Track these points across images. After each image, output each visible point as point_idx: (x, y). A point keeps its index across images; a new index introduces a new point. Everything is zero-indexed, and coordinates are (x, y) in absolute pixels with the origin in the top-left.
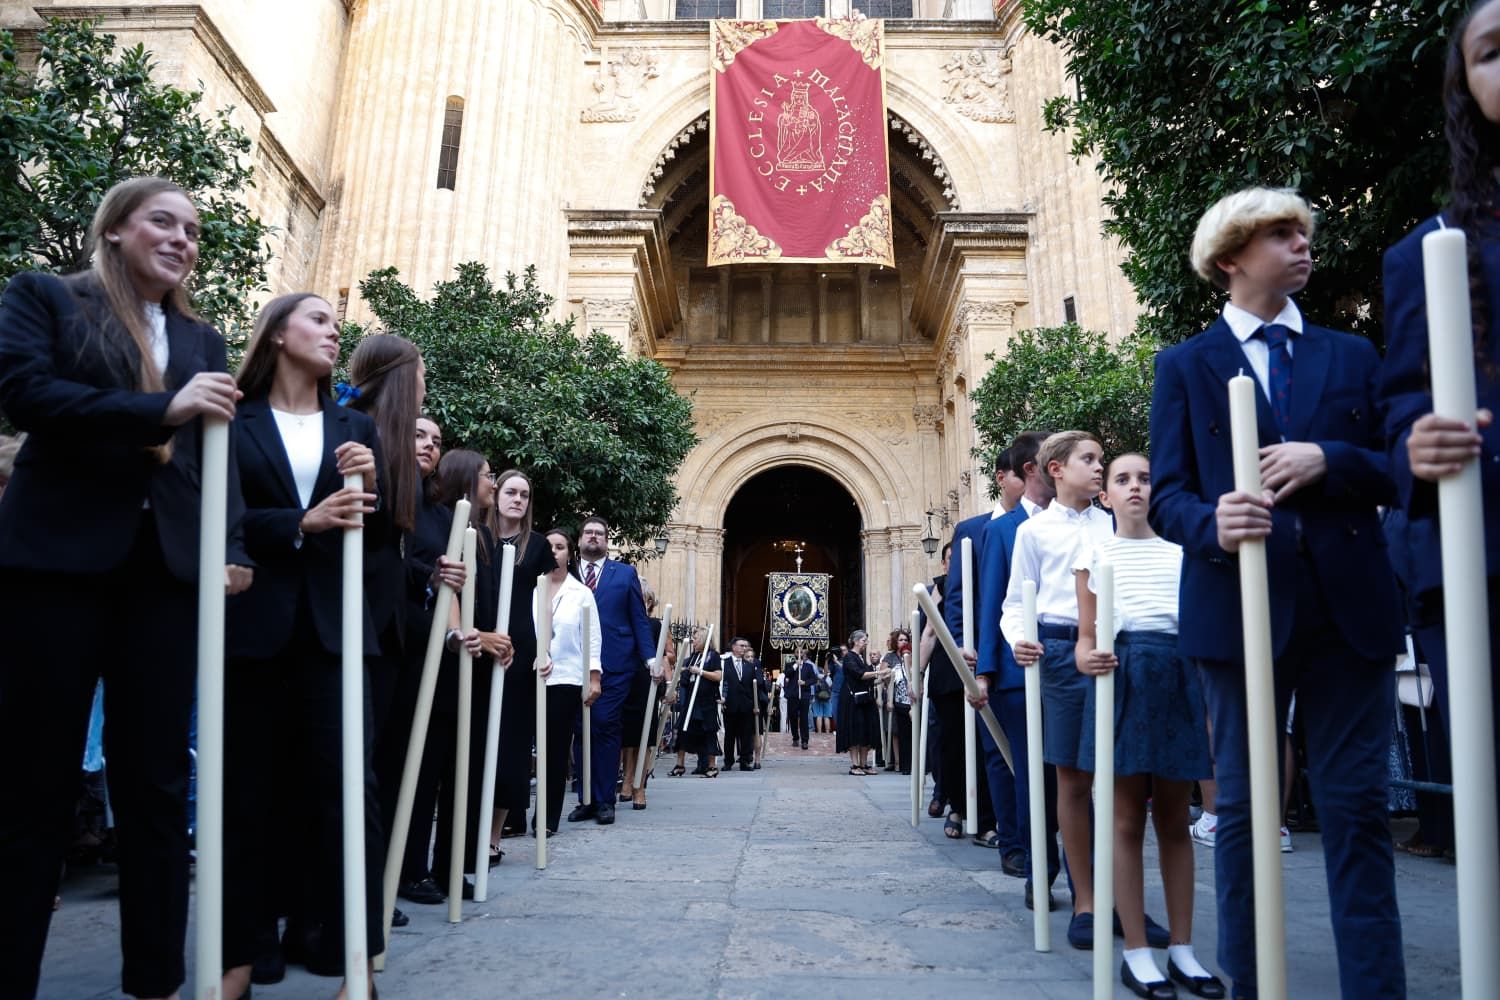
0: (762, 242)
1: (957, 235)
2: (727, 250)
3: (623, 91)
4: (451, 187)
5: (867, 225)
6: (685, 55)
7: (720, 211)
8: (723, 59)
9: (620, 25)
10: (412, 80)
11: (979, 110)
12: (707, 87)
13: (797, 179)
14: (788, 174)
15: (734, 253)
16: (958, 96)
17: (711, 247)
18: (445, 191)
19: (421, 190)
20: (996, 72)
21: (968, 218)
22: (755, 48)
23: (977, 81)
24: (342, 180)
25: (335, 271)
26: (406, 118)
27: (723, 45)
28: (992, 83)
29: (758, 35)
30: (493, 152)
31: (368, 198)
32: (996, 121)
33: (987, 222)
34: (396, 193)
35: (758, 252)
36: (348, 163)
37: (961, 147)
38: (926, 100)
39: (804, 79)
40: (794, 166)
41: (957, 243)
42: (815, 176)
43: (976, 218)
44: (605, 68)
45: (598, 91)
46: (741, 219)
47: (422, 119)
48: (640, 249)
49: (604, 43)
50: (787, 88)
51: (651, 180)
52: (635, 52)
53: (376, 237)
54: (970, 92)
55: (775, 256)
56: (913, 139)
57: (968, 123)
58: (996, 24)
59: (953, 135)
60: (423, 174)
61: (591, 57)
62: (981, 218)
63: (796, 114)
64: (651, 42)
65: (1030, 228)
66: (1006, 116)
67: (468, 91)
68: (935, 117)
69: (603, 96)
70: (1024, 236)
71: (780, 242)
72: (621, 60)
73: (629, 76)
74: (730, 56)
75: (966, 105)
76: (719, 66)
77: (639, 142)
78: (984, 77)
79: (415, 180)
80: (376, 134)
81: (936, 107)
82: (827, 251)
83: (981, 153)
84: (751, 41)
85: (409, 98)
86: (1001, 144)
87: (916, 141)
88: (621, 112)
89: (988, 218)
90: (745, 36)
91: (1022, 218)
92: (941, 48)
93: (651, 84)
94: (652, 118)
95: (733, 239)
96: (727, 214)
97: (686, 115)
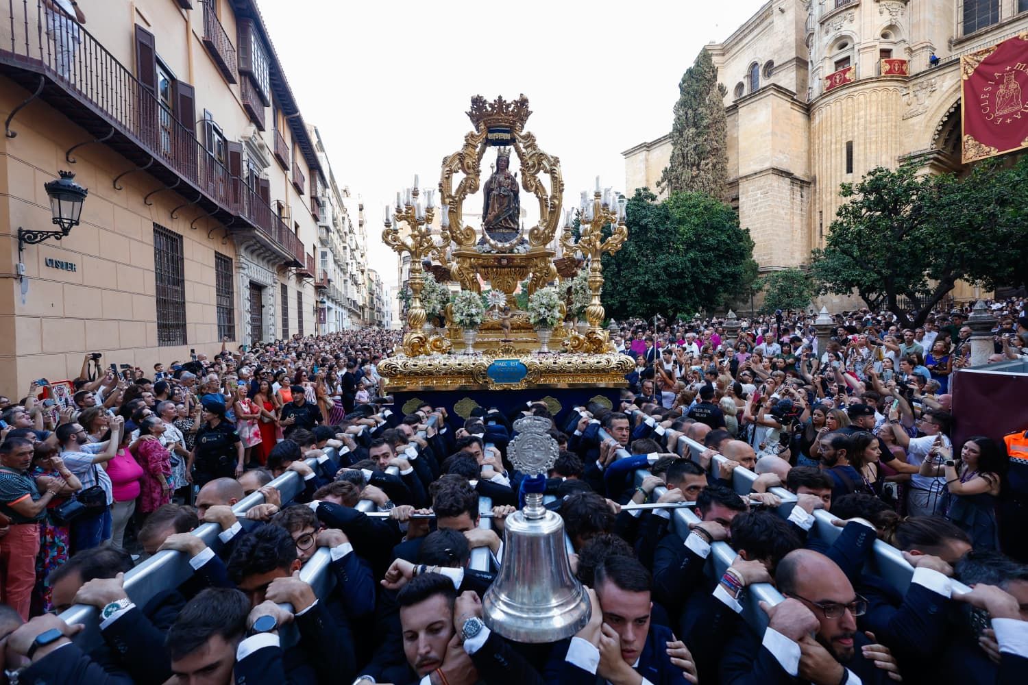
0: (987, 149)
2: (970, 156)
3: (921, 101)
4: (852, 172)
6: (949, 76)
7: (967, 141)
8: (967, 73)
9: (917, 75)
10: (833, 141)
12: (960, 86)
13: (1005, 117)
14: (1000, 117)
15: (974, 157)
17: (963, 156)
18: (850, 174)
19: (841, 176)
22: (985, 63)
24: (815, 177)
25: (817, 206)
26: (833, 154)
27: (967, 67)
29: (986, 55)
30: (865, 154)
31: (825, 182)
34: (833, 180)
35: (985, 154)
36: (817, 171)
39: (1011, 70)
40: (1006, 112)
42: (1016, 113)
44: (912, 94)
45: (909, 105)
46: (977, 142)
47: (839, 153)
48: (932, 163)
49: (910, 84)
50: (1002, 78)
51: (936, 132)
52: (925, 83)
53: (829, 194)
55: (995, 153)
60: (841, 171)
61: (905, 92)
63: (1007, 88)
64: (932, 76)
67: (853, 137)
69: (912, 107)
71: (996, 147)
72: (919, 88)
73: (921, 94)
74: (971, 71)
76: (965, 77)
77: (929, 120)
79: (839, 174)
80: (824, 162)
82: (1022, 144)
84: (982, 60)
85: (833, 146)
88: (920, 110)
90: (979, 58)
93: (934, 94)
94: (935, 107)
95: (973, 151)
96: (970, 142)
97: (952, 101)
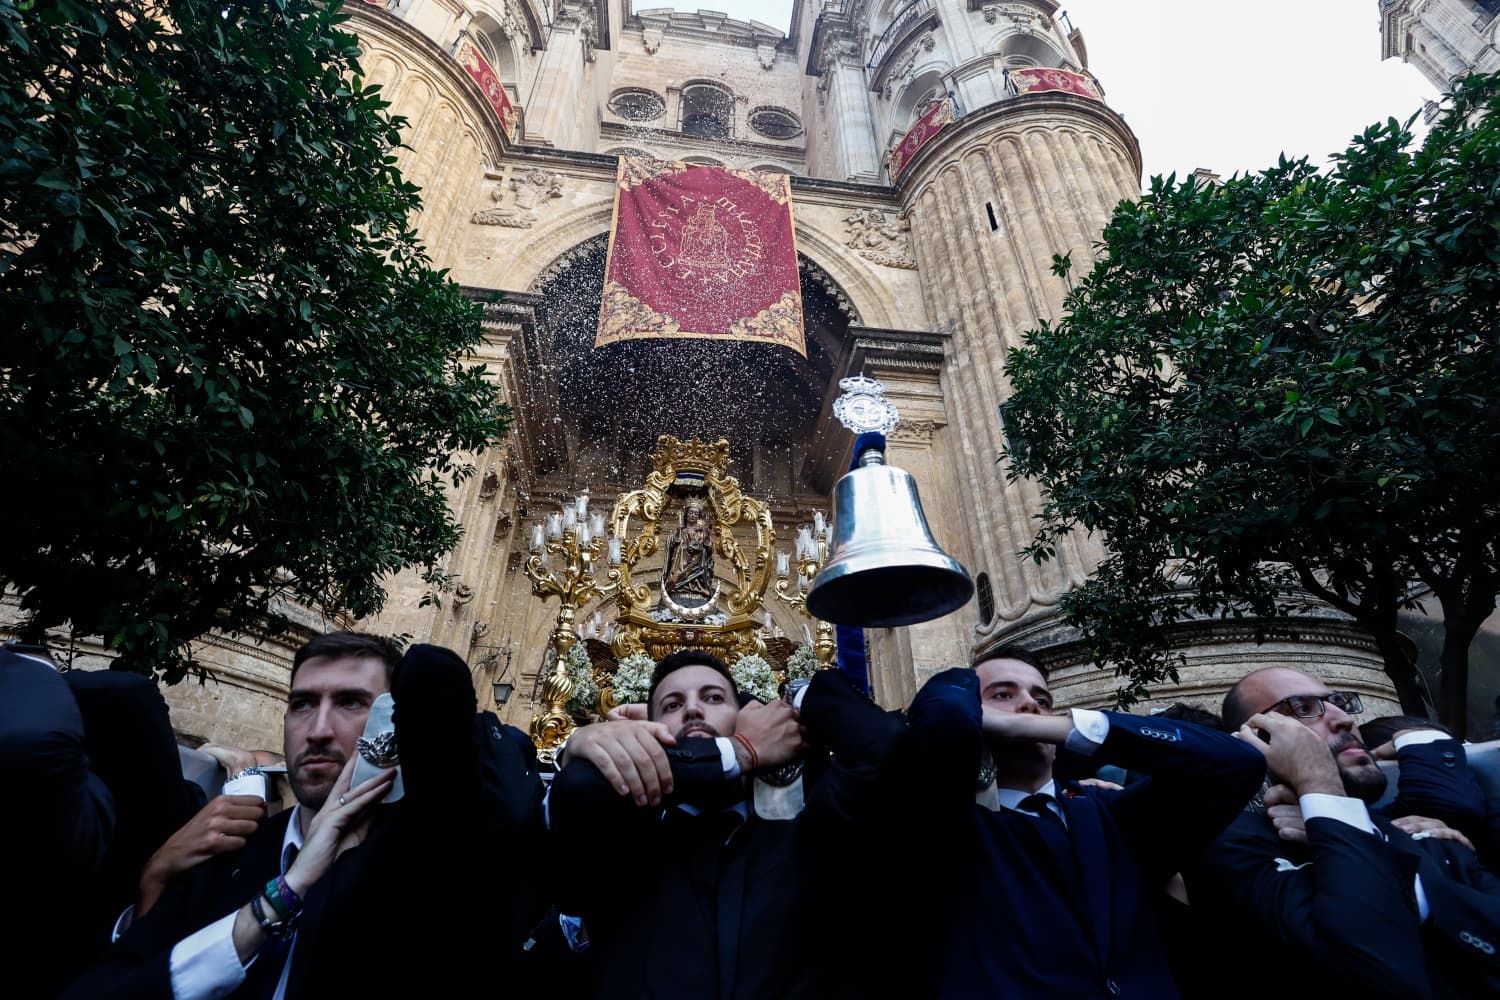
0: (657, 318)
1: (869, 352)
2: (615, 328)
3: (521, 202)
5: (778, 311)
6: (591, 185)
7: (614, 294)
8: (629, 183)
9: (528, 150)
11: (880, 255)
13: (700, 273)
14: (688, 268)
15: (624, 330)
16: (860, 243)
20: (896, 228)
21: (882, 335)
22: (663, 178)
23: (878, 233)
27: (630, 175)
28: (893, 235)
29: (667, 171)
32: (899, 266)
33: (901, 341)
35: (651, 328)
37: (866, 284)
38: (830, 244)
39: (711, 202)
41: (868, 361)
42: (719, 271)
43: (888, 336)
44: (506, 184)
45: (495, 200)
46: (635, 300)
48: (515, 336)
49: (509, 164)
50: (693, 207)
52: (541, 175)
54: (873, 240)
55: (671, 331)
56: (817, 277)
57: (871, 266)
58: (893, 190)
59: (857, 274)
61: (492, 171)
62: (894, 336)
63: (702, 226)
64: (557, 169)
65: (947, 349)
66: (908, 262)
68: (839, 259)
69: (500, 204)
70: (939, 359)
71: (678, 320)
72: (525, 179)
73: (529, 193)
74: (637, 181)
75: (868, 252)
76: (625, 187)
77: (532, 247)
78: (885, 230)
81: (840, 251)
82: (733, 329)
83: (885, 291)
84: (659, 173)
86: (905, 285)
87: (819, 278)
88: (517, 219)
89: (901, 337)
90: (653, 169)
91: (937, 339)
92: (843, 206)
93: (553, 202)
94: (551, 227)
95: (624, 316)
96: (618, 297)
97: (589, 232)
